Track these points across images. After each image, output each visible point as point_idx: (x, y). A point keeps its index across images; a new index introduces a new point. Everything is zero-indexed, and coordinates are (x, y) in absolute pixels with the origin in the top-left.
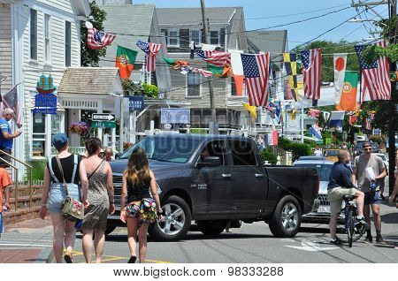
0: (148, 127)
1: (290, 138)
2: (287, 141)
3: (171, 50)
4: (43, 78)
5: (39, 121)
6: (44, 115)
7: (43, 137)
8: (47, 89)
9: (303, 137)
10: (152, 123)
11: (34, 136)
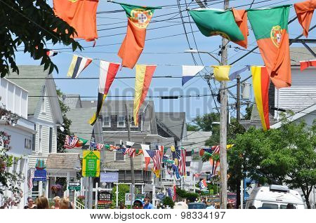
0: (94, 187)
1: (187, 189)
2: (184, 191)
3: (104, 129)
4: (39, 162)
5: (35, 185)
6: (38, 181)
7: (37, 193)
8: (41, 167)
9: (195, 188)
10: (97, 184)
11: (33, 193)
